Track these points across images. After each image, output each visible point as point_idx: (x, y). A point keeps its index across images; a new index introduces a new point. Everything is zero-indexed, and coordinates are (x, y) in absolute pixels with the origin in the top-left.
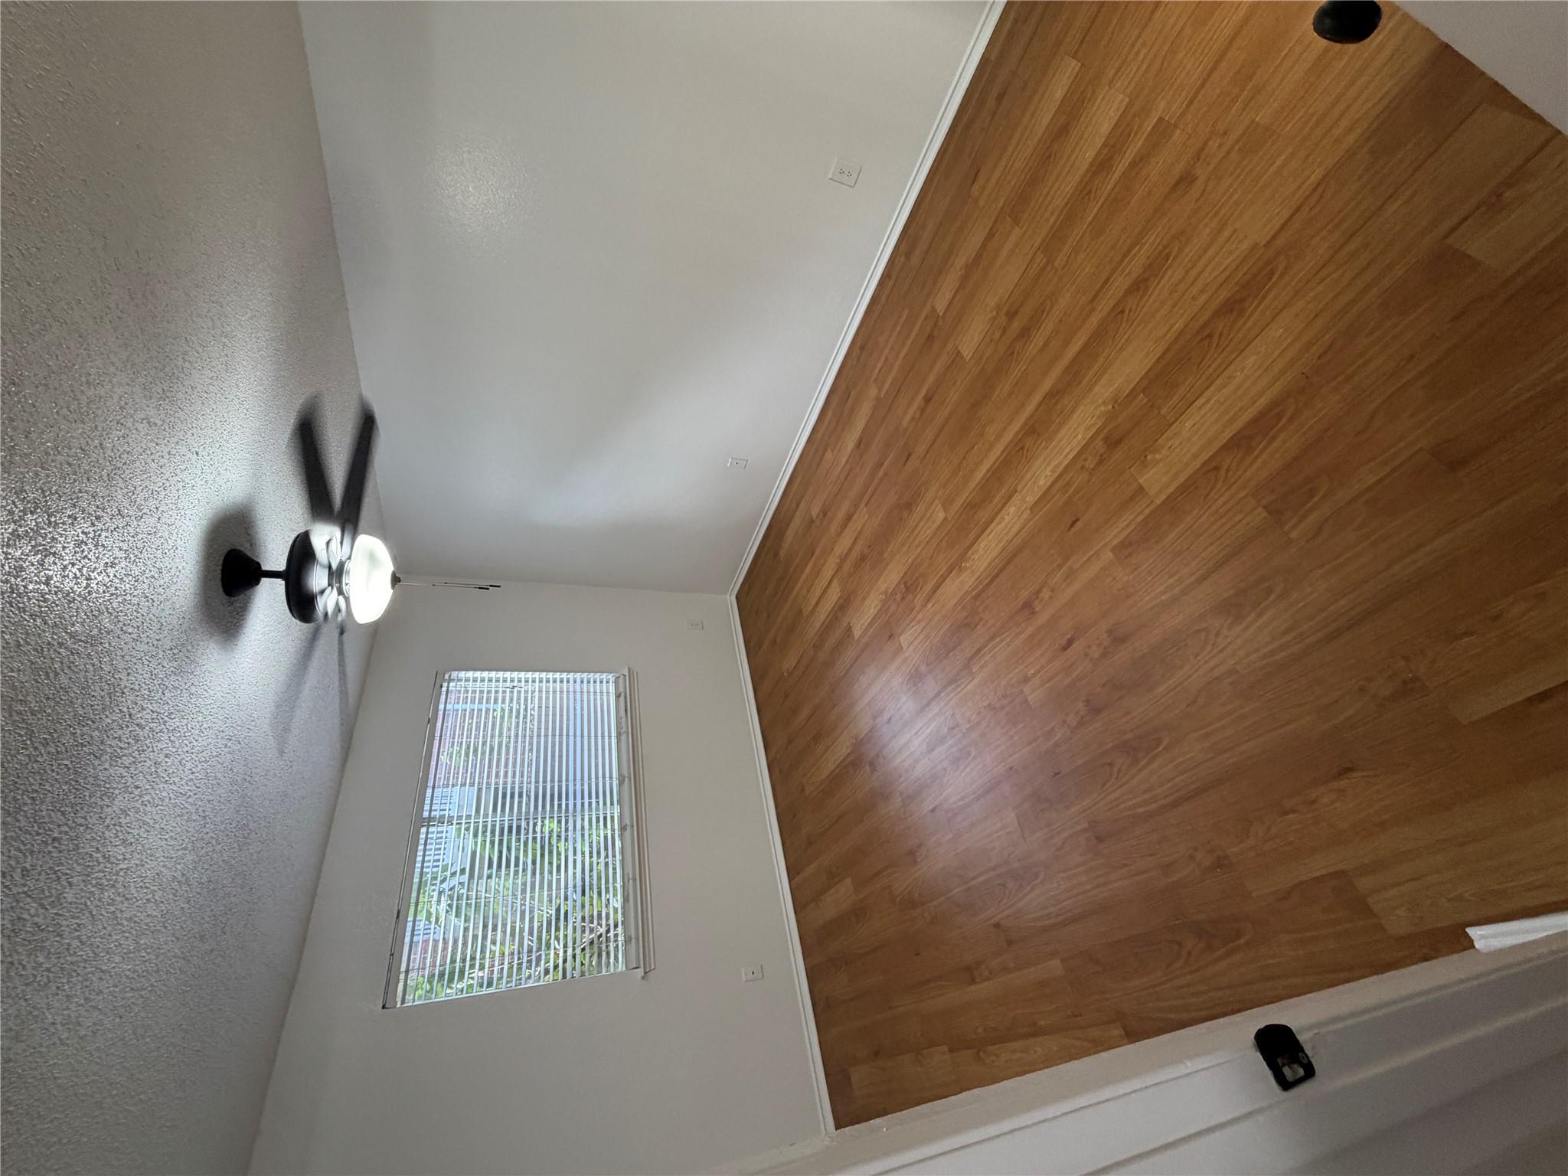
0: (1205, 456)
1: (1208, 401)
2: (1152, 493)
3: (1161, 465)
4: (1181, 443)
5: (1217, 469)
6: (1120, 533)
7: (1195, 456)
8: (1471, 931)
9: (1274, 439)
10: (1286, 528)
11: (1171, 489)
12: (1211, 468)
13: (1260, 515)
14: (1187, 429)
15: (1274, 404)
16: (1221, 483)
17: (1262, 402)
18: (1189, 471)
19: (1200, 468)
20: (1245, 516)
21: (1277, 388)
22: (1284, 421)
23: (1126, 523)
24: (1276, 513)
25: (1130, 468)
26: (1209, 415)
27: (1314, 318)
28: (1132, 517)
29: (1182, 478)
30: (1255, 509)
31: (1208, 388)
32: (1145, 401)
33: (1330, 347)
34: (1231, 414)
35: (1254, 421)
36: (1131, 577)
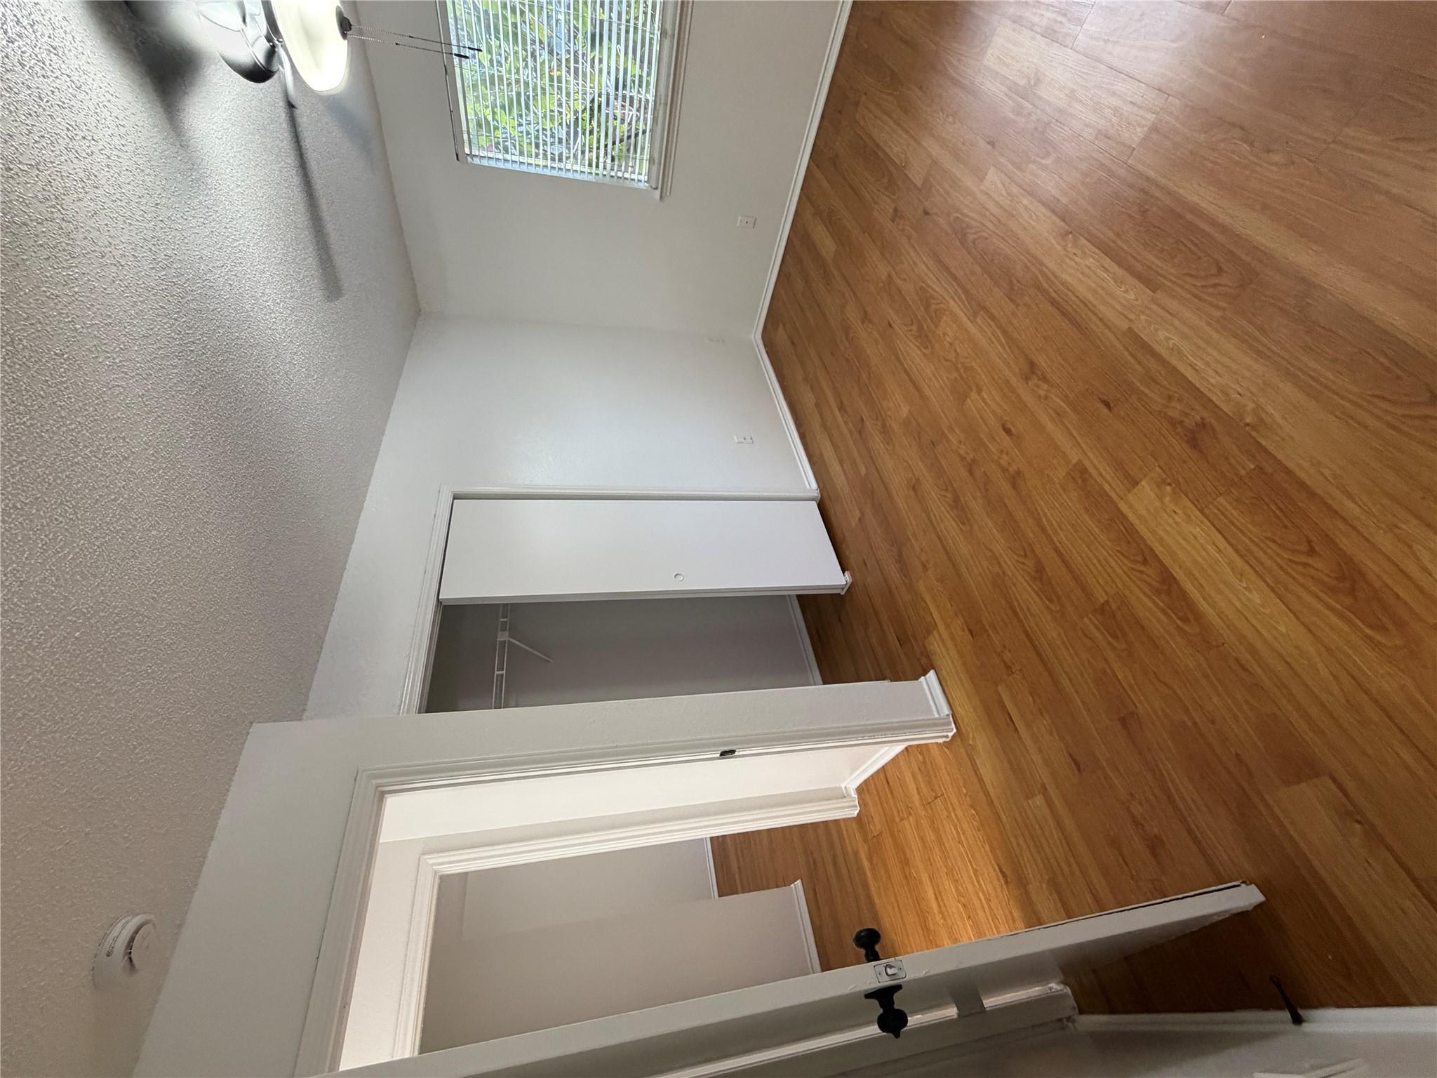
0: (1158, 549)
1: (1220, 551)
2: (1130, 497)
3: (1158, 504)
4: (1177, 524)
5: (1145, 562)
6: (1095, 466)
7: (1161, 540)
8: (932, 674)
9: (1165, 613)
10: (1090, 616)
11: (1132, 517)
12: (1145, 555)
13: (1102, 599)
14: (1193, 530)
15: (1199, 617)
16: (1130, 565)
17: (1204, 607)
18: (1147, 535)
19: (1147, 545)
20: (1102, 587)
21: (1216, 621)
22: (1179, 623)
23: (1104, 473)
24: (1102, 610)
25: (1160, 467)
26: (1204, 553)
27: (1287, 663)
28: (1108, 477)
29: (1142, 529)
30: (1106, 593)
31: (1237, 551)
32: (1243, 472)
33: (1245, 670)
34: (1198, 575)
35: (1184, 595)
36: (1058, 486)
